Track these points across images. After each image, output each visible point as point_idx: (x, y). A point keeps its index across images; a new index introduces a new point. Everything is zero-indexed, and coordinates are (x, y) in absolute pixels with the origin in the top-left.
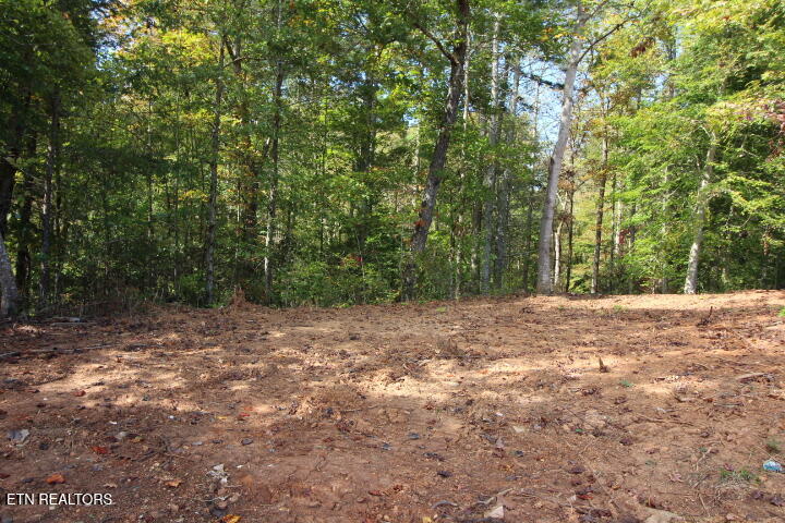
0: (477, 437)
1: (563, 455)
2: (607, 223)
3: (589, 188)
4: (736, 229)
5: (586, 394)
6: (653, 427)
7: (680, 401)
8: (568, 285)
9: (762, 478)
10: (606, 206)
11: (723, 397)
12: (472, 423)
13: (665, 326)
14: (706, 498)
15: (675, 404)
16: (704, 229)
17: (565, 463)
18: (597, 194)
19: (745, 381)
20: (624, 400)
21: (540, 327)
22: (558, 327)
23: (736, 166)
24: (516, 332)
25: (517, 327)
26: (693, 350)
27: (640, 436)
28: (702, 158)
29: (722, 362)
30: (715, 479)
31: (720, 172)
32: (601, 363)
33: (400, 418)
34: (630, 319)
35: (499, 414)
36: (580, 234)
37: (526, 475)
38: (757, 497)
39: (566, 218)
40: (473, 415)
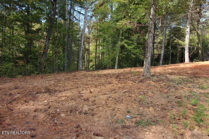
0: (49, 120)
1: (74, 122)
2: (98, 51)
3: (94, 42)
4: (126, 53)
5: (85, 100)
6: (101, 108)
7: (109, 100)
8: (89, 67)
9: (126, 121)
10: (98, 47)
11: (119, 98)
12: (49, 115)
13: (108, 78)
14: (112, 130)
15: (107, 101)
16: (119, 53)
17: (75, 125)
18: (95, 44)
19: (124, 92)
20: (95, 101)
21: (77, 80)
22: (82, 80)
23: (126, 38)
24: (70, 82)
25: (70, 81)
26: (114, 85)
27: (97, 112)
28: (119, 36)
29: (120, 87)
30: (115, 123)
31: (123, 39)
32: (90, 90)
33: (23, 116)
34: (100, 77)
35: (58, 110)
36: (92, 54)
37: (61, 131)
38: (124, 127)
39: (88, 50)
40: (49, 112)
